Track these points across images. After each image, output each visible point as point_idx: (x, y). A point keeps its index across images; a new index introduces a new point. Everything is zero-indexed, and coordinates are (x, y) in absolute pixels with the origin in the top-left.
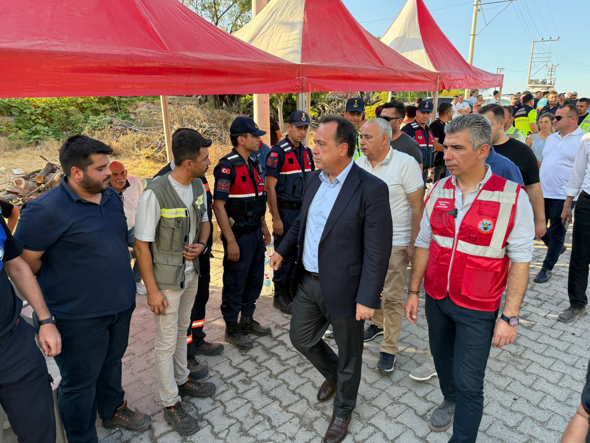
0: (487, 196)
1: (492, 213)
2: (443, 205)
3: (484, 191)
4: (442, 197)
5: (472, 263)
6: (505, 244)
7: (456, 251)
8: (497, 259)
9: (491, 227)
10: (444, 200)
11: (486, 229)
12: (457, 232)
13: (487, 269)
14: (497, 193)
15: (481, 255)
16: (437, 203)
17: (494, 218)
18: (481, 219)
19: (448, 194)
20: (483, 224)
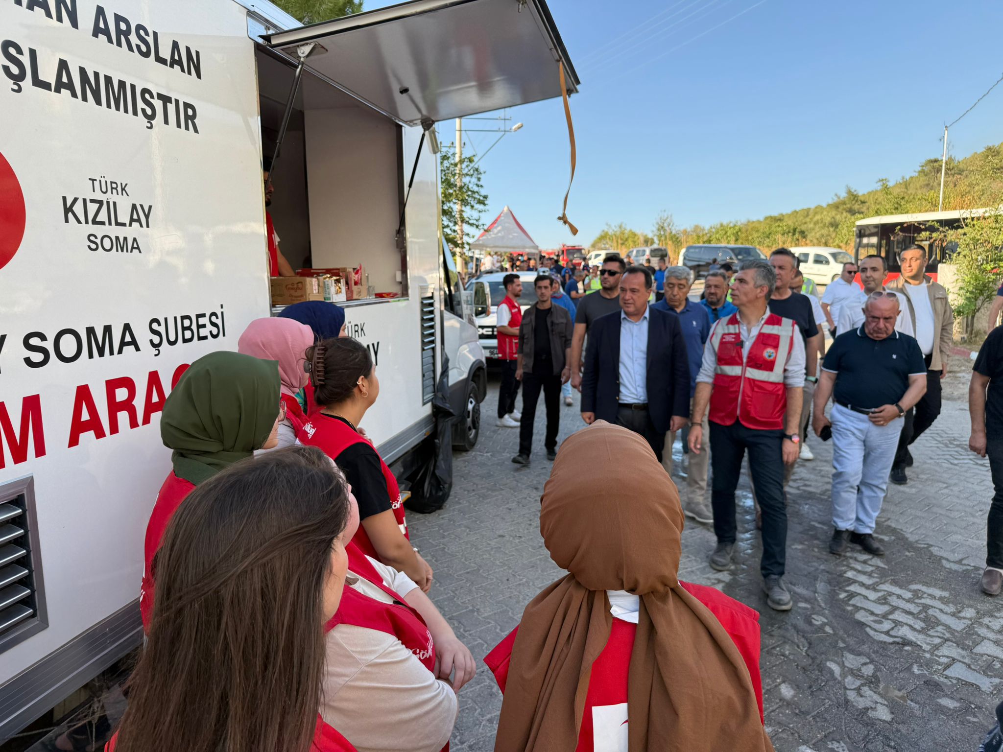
0: (770, 330)
1: (774, 344)
2: (728, 339)
3: (766, 326)
4: (726, 332)
5: (760, 387)
6: (785, 370)
7: (745, 378)
8: (779, 384)
9: (774, 355)
10: (729, 334)
11: (770, 356)
12: (745, 360)
13: (771, 393)
14: (776, 327)
15: (766, 380)
16: (723, 338)
17: (776, 347)
18: (765, 348)
19: (732, 329)
20: (768, 353)
